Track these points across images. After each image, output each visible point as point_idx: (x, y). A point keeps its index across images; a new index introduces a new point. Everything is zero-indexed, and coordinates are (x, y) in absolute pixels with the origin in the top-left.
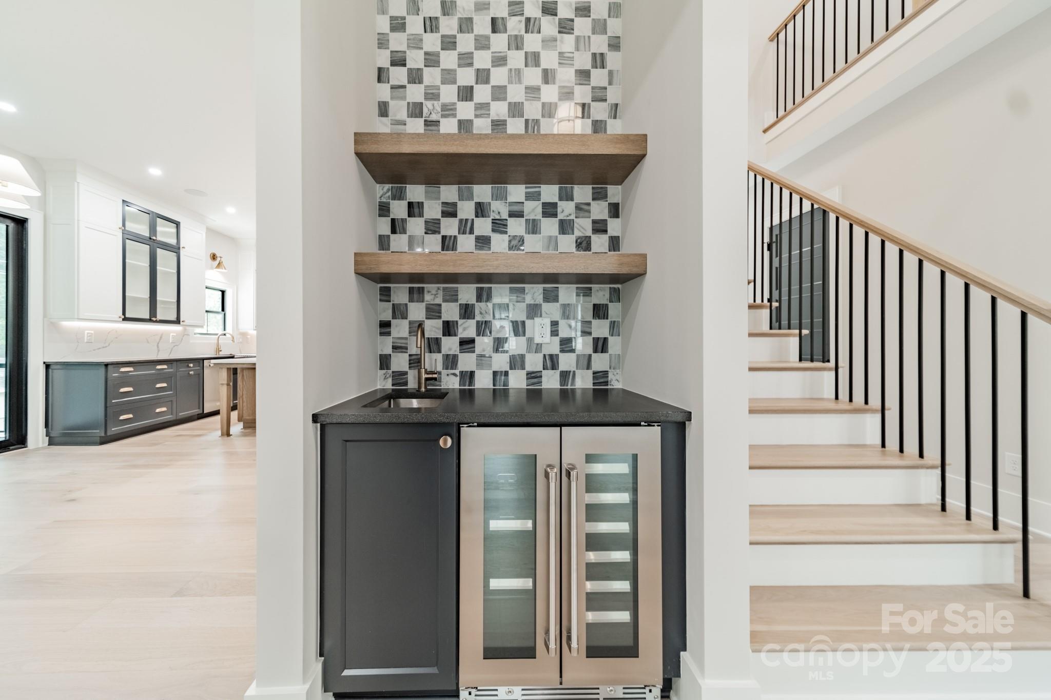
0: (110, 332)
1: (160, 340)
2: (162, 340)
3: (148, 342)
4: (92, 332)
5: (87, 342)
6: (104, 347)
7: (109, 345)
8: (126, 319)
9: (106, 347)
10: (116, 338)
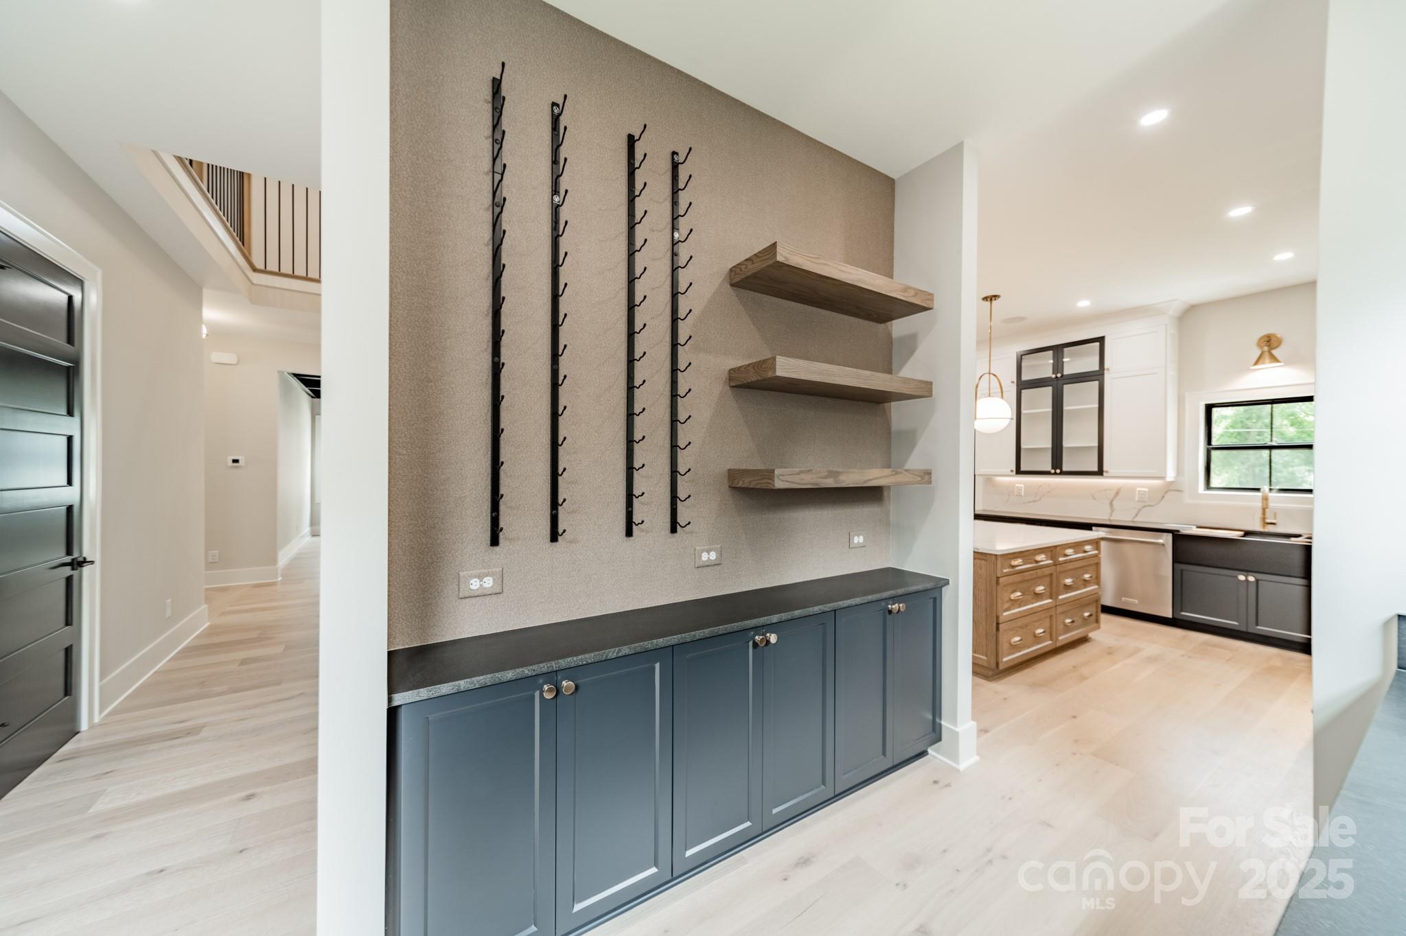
0: (1040, 487)
1: (1115, 496)
2: (1118, 498)
3: (1095, 499)
4: (1022, 486)
5: (1017, 495)
6: (1034, 501)
7: (1040, 499)
8: (1019, 471)
9: (1037, 501)
10: (1049, 492)
